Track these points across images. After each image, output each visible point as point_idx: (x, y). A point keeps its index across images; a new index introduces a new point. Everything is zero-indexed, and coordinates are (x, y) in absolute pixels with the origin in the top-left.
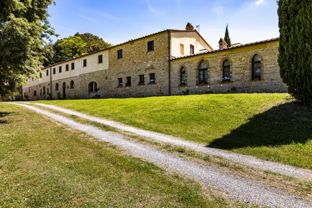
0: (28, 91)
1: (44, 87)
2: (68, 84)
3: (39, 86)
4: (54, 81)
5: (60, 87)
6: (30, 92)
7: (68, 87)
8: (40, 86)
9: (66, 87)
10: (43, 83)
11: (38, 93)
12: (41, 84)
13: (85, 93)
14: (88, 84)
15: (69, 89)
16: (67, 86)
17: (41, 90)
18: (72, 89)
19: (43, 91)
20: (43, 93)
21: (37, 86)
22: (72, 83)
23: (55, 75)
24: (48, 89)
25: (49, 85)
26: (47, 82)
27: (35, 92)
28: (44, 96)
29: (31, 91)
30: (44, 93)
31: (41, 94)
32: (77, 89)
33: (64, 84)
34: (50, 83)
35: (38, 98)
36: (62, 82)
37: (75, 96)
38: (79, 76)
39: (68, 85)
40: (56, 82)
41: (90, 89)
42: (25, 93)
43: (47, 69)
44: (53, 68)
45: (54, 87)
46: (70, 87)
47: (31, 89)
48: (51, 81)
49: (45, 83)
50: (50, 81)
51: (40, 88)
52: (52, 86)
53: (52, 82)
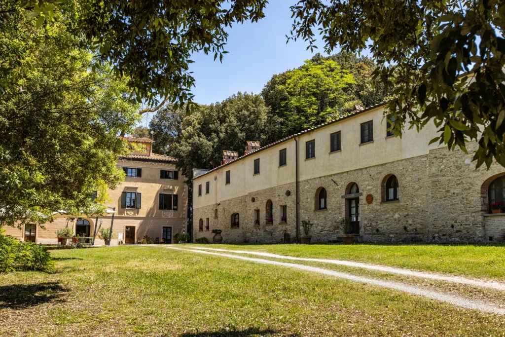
0: (211, 216)
1: (270, 204)
2: (371, 186)
3: (249, 200)
4: (307, 181)
5: (336, 200)
6: (216, 217)
7: (370, 199)
8: (253, 200)
9: (363, 199)
10: (265, 191)
11: (247, 219)
12: (258, 193)
13: (462, 218)
14: (481, 183)
15: (376, 205)
16: (365, 194)
17: (258, 211)
18: (389, 206)
19: (263, 214)
20: (263, 220)
21: (242, 200)
22: (391, 182)
23: (311, 162)
24: (284, 208)
25: (288, 193)
26: (280, 187)
27: (235, 216)
28: (268, 228)
29: (220, 215)
30: (270, 220)
31: (257, 222)
32: (417, 203)
33: (352, 187)
34: (293, 189)
35: (245, 233)
36: (343, 183)
37: (405, 228)
38: (426, 156)
39: (372, 192)
40: (317, 184)
41: (487, 201)
42: (201, 221)
43: (282, 147)
44: (304, 140)
45: (308, 199)
46: (378, 196)
47: (220, 209)
48: (297, 182)
49: (272, 190)
50: (294, 180)
51: (252, 207)
52: (302, 198)
53: (301, 184)
